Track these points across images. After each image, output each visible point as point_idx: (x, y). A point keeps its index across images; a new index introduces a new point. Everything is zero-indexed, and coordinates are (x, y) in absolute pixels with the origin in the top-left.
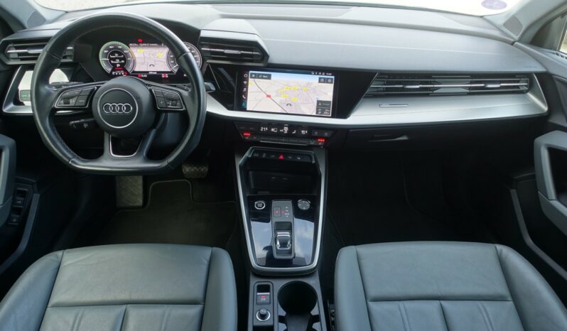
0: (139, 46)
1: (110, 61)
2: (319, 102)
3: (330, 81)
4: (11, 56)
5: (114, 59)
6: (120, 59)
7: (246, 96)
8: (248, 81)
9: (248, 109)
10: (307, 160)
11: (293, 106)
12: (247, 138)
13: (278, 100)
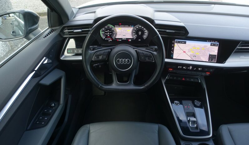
0: (119, 26)
1: (105, 33)
2: (210, 55)
3: (216, 45)
4: (66, 33)
5: (107, 33)
6: (110, 33)
7: (173, 52)
8: (174, 44)
9: (174, 58)
10: (196, 81)
11: (197, 57)
12: (171, 71)
13: (189, 54)
